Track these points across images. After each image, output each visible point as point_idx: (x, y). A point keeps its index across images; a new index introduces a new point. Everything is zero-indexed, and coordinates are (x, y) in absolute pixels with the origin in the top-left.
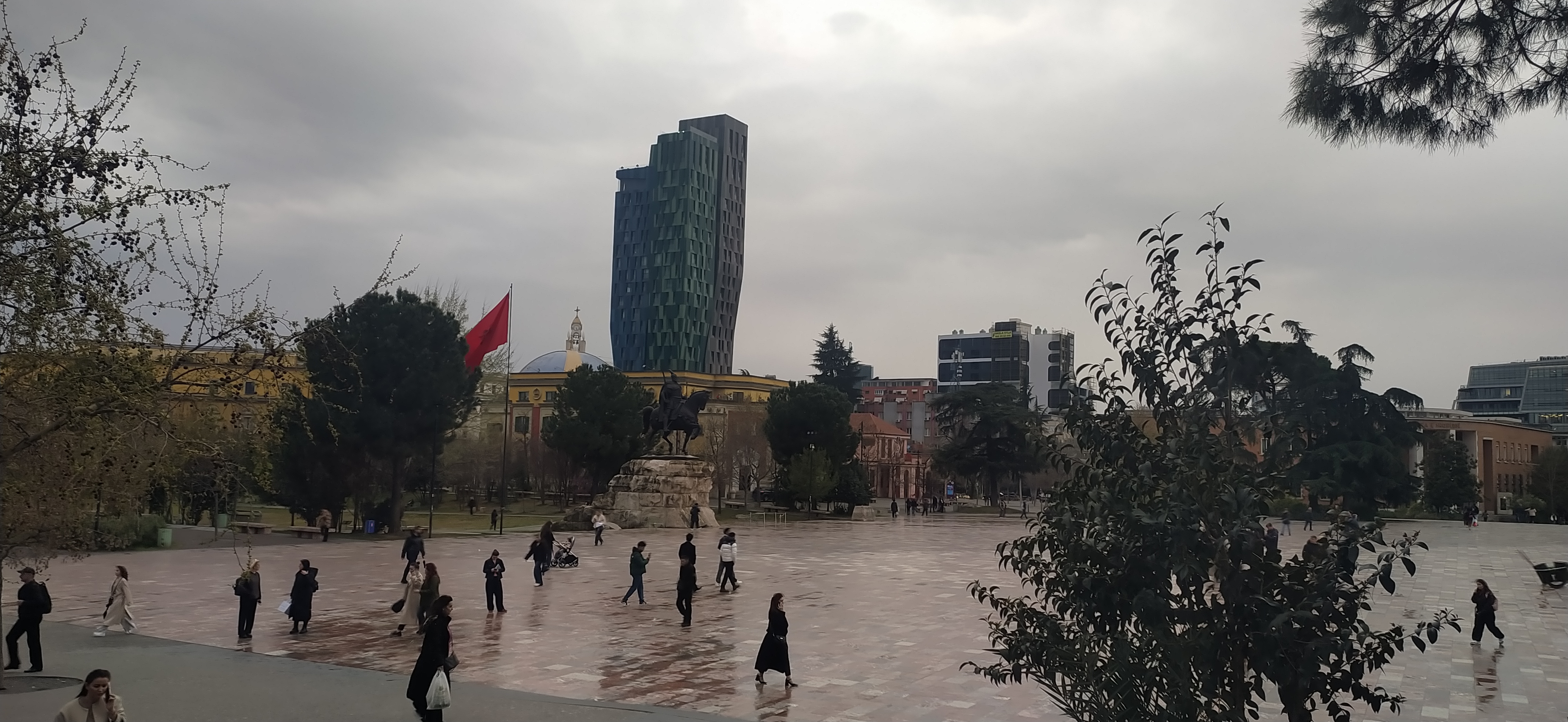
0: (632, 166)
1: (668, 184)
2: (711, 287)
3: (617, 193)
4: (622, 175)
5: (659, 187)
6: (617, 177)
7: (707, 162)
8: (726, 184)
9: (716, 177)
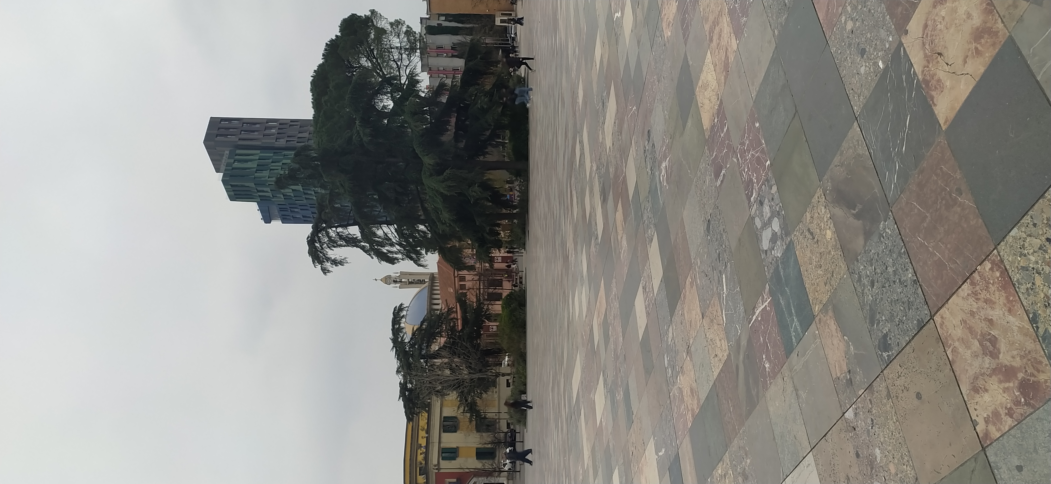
0: (259, 215)
1: (270, 194)
3: (283, 223)
4: (267, 219)
5: (273, 200)
6: (270, 223)
7: (246, 161)
8: (264, 141)
9: (258, 152)
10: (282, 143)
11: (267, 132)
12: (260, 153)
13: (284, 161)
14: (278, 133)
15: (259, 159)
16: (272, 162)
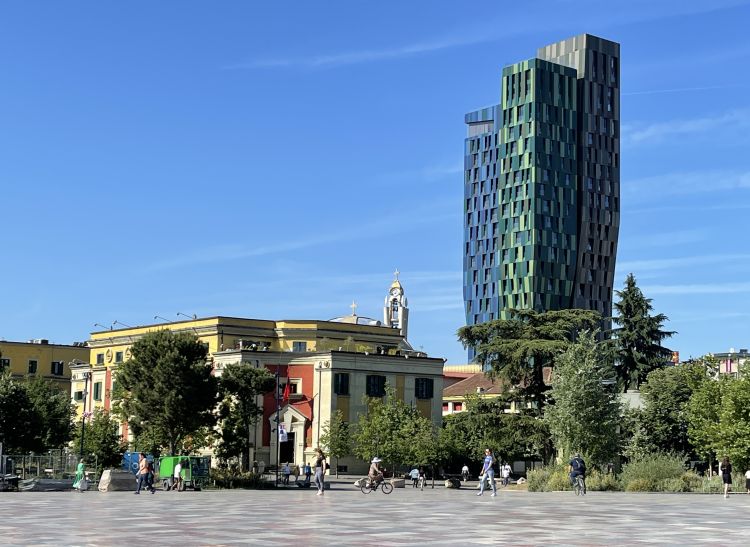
1: (515, 123)
2: (573, 238)
7: (562, 92)
8: (589, 115)
9: (575, 108)
10: (588, 141)
11: (602, 120)
12: (574, 112)
13: (562, 144)
14: (600, 136)
15: (565, 110)
16: (561, 128)
